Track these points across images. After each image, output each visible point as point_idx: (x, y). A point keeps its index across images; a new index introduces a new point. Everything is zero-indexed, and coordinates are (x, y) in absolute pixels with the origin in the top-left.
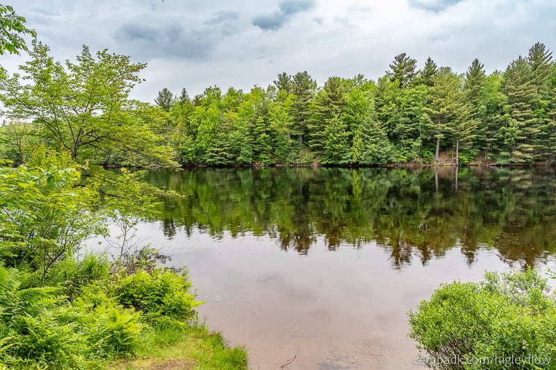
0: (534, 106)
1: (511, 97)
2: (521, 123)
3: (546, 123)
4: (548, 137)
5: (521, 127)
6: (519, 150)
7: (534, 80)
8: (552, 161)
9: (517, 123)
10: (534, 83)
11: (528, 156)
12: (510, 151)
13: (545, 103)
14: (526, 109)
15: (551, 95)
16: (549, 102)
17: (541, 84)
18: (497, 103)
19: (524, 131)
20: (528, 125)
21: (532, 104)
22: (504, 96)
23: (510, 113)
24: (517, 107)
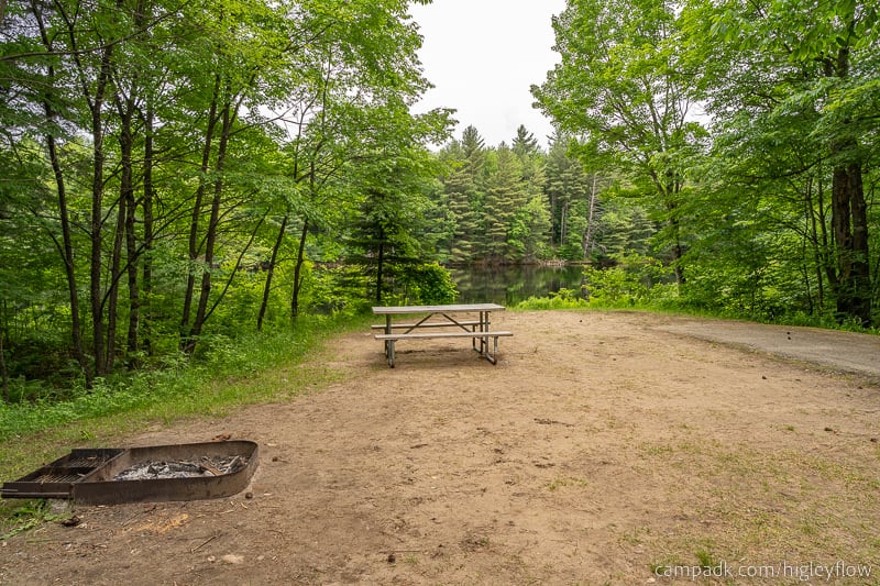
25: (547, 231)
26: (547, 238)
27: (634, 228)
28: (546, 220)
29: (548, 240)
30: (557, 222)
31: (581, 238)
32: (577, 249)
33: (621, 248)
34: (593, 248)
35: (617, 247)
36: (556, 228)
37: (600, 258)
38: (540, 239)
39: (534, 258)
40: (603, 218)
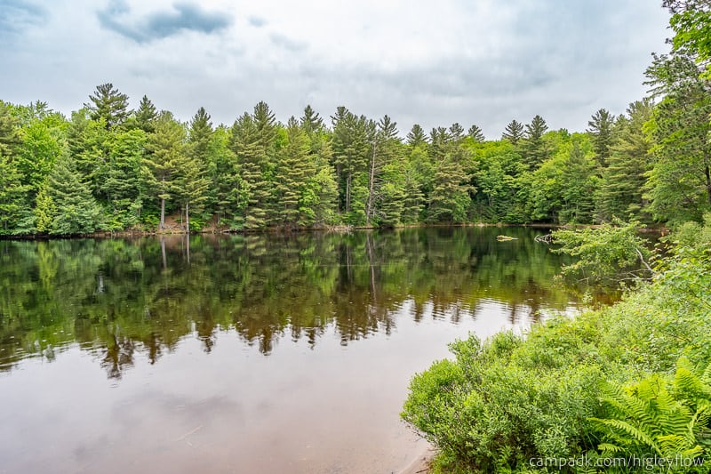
0: (264, 168)
1: (240, 156)
2: (253, 186)
3: (275, 186)
4: (276, 201)
5: (252, 190)
6: (253, 214)
7: (261, 140)
8: (282, 226)
9: (249, 185)
10: (260, 144)
11: (261, 221)
12: (244, 216)
13: (273, 165)
14: (255, 170)
15: (277, 158)
16: (275, 165)
17: (267, 145)
18: (227, 161)
19: (256, 194)
20: (259, 188)
21: (261, 165)
22: (233, 154)
23: (241, 173)
24: (247, 167)
25: (334, 199)
26: (334, 205)
27: (407, 197)
28: (333, 190)
29: (335, 208)
30: (342, 191)
31: (364, 206)
32: (361, 215)
33: (398, 214)
34: (375, 214)
35: (395, 213)
36: (342, 197)
37: (380, 223)
38: (328, 207)
39: (324, 224)
40: (382, 188)
